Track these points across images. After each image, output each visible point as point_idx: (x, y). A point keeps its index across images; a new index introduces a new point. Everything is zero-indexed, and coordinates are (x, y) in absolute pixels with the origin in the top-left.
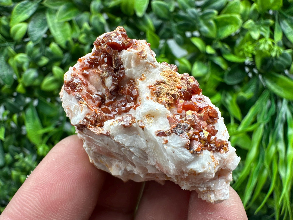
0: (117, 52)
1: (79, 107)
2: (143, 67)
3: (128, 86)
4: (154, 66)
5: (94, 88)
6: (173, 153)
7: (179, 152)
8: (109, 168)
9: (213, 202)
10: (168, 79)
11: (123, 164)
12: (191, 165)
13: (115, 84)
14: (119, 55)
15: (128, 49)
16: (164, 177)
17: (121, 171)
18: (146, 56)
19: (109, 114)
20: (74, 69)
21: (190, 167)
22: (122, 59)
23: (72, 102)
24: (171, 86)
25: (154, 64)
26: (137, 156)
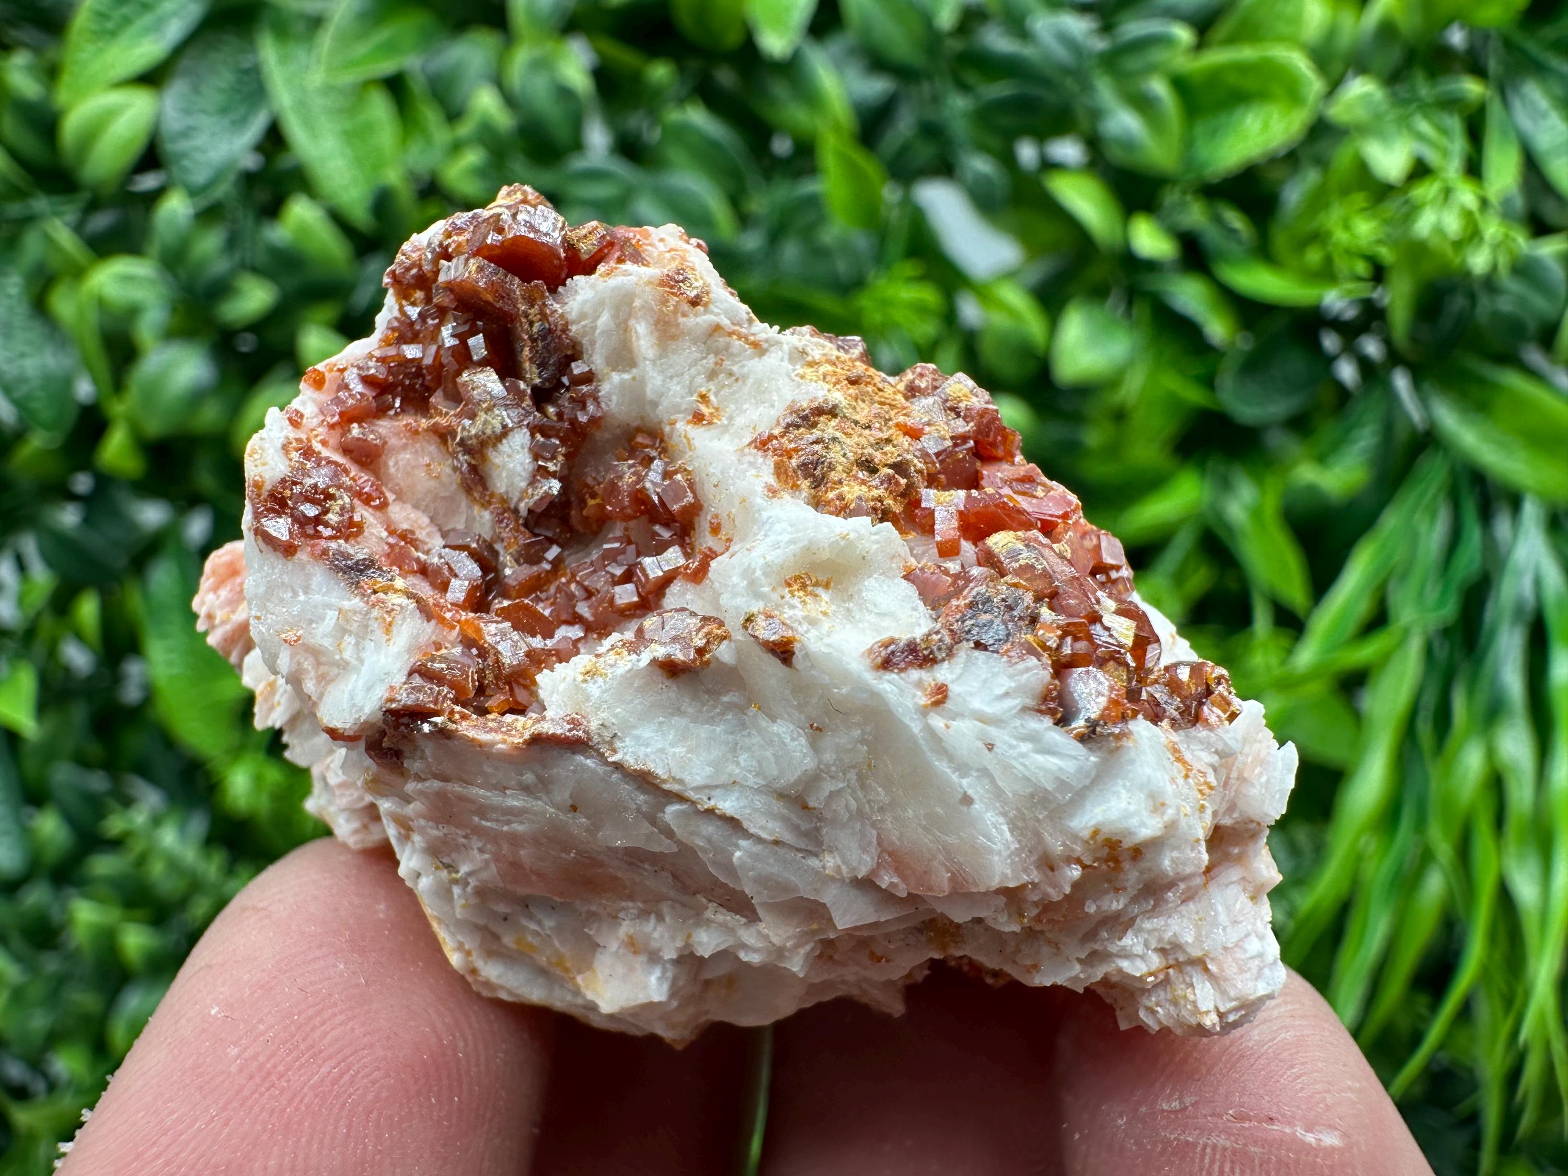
0: (543, 292)
1: (367, 613)
2: (699, 355)
3: (630, 467)
4: (755, 345)
5: (425, 520)
6: (987, 751)
7: (1015, 743)
8: (579, 979)
9: (1214, 1025)
10: (850, 396)
11: (667, 919)
12: (1088, 806)
13: (551, 467)
14: (556, 306)
15: (602, 268)
16: (923, 939)
17: (657, 972)
18: (708, 293)
19: (544, 638)
20: (295, 421)
21: (1086, 817)
22: (574, 328)
23: (317, 598)
24: (869, 427)
25: (753, 334)
26: (764, 835)
